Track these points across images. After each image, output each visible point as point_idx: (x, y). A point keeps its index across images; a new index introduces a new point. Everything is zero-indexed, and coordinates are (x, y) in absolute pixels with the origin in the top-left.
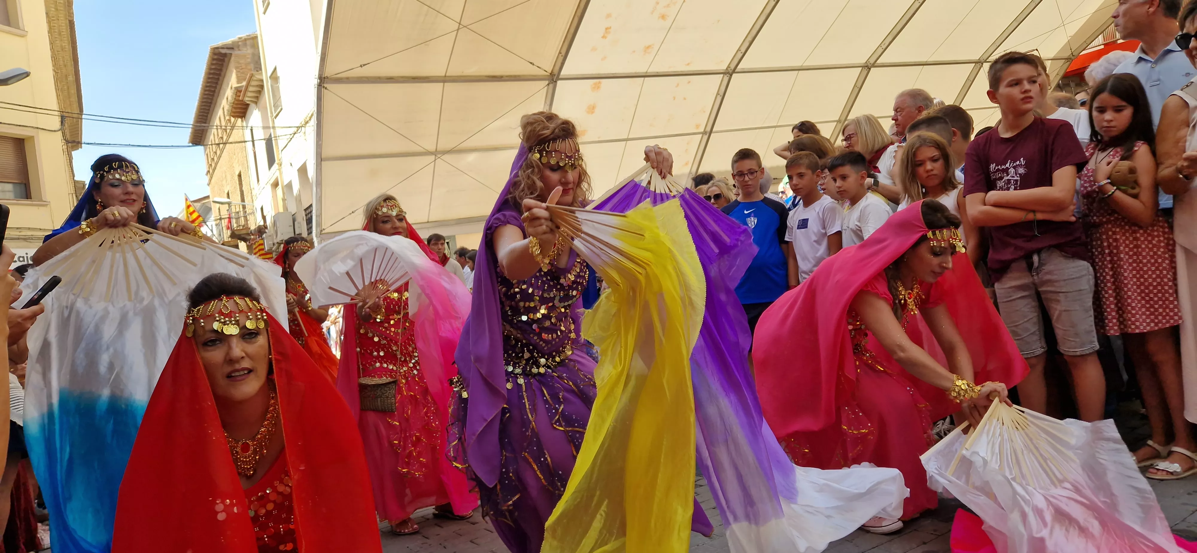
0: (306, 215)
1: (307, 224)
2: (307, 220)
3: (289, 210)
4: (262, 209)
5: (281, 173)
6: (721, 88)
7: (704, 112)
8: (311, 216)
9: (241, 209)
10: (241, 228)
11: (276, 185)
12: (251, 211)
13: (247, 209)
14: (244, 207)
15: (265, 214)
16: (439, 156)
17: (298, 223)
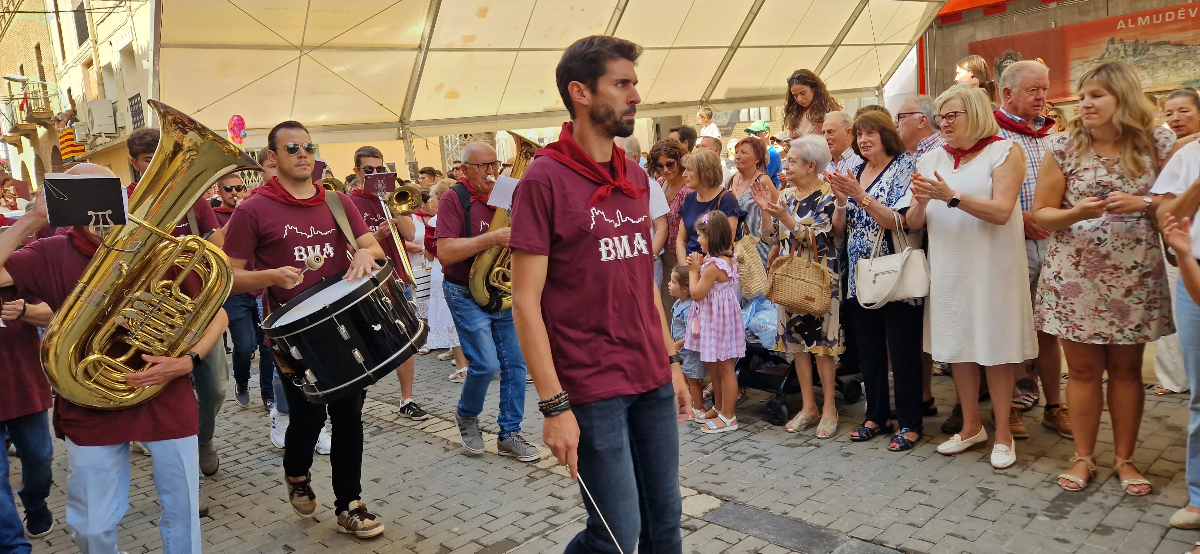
0: (132, 106)
1: (133, 117)
2: (132, 111)
3: (108, 97)
4: (69, 91)
5: (97, 53)
9: (41, 89)
10: (41, 111)
11: (89, 64)
12: (54, 92)
13: (48, 90)
14: (44, 87)
15: (74, 98)
16: (305, 52)
17: (121, 114)
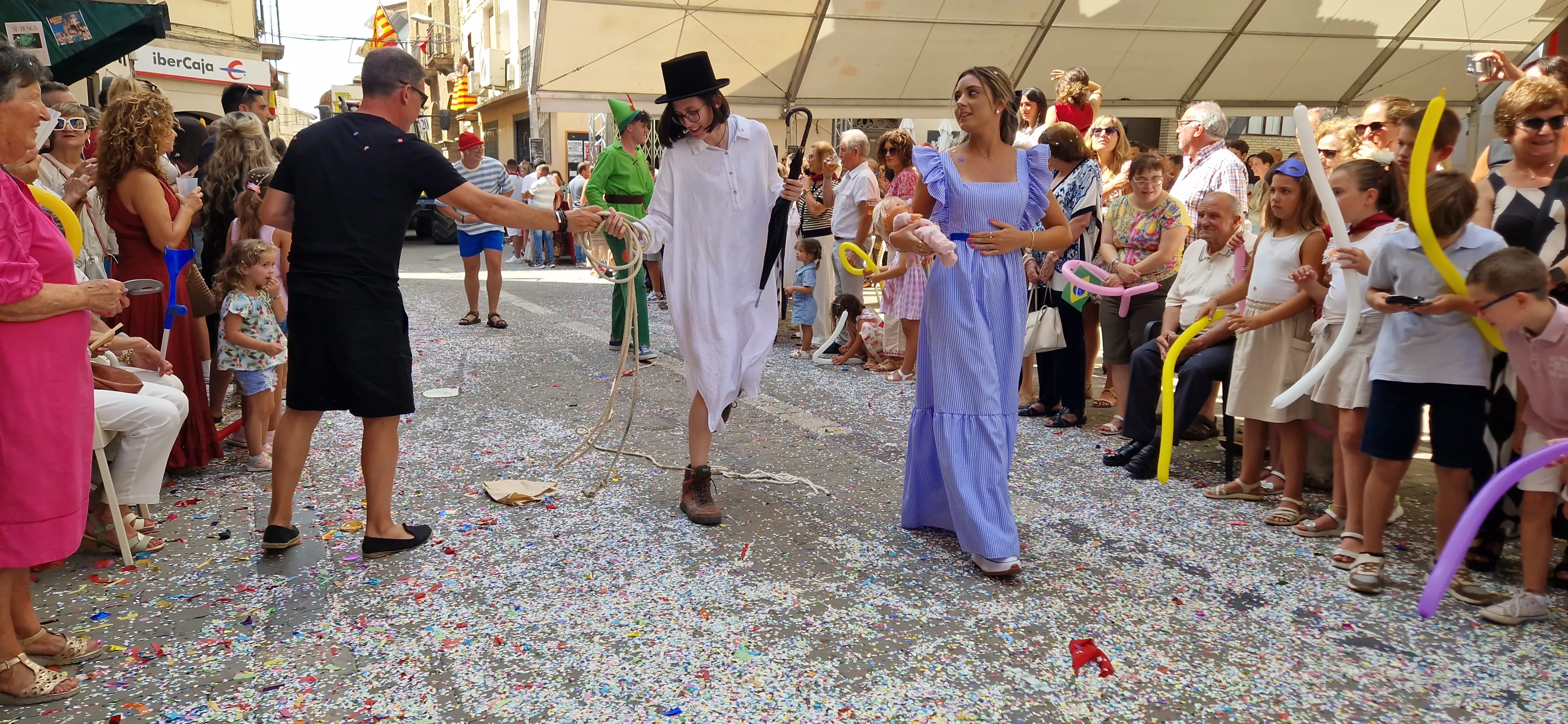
0: (522, 59)
1: (522, 70)
2: (522, 65)
4: (469, 38)
8: (529, 62)
9: (444, 33)
10: (443, 56)
11: (489, 10)
12: (456, 37)
13: (451, 34)
14: (448, 30)
15: (473, 45)
16: (690, 12)
17: (511, 66)
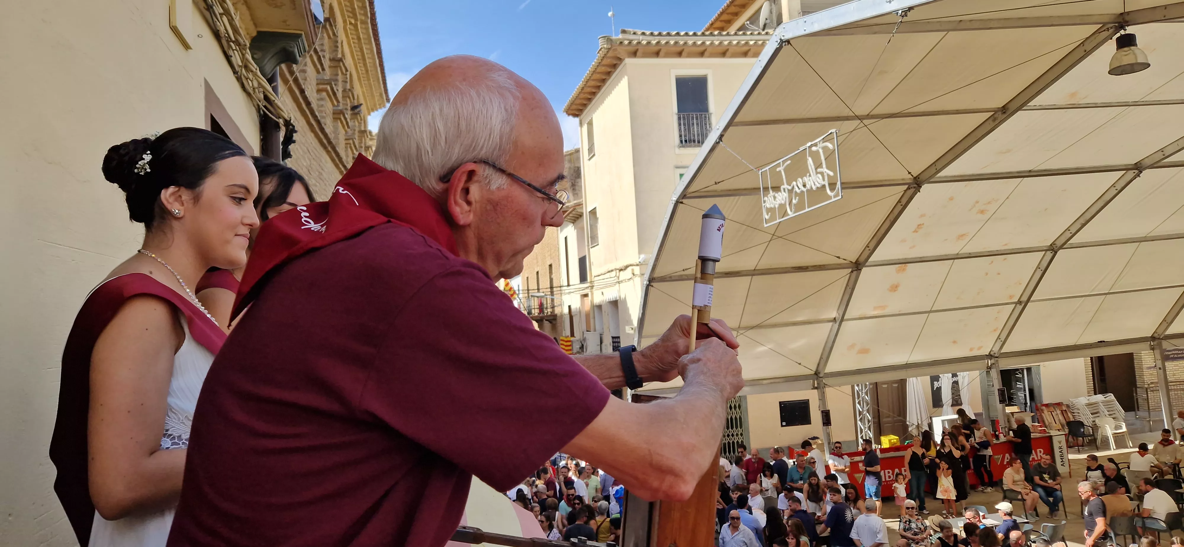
0: (613, 342)
3: (597, 329)
4: (570, 306)
5: (592, 293)
6: (1043, 262)
7: (1020, 284)
11: (586, 296)
14: (553, 297)
16: (741, 332)
